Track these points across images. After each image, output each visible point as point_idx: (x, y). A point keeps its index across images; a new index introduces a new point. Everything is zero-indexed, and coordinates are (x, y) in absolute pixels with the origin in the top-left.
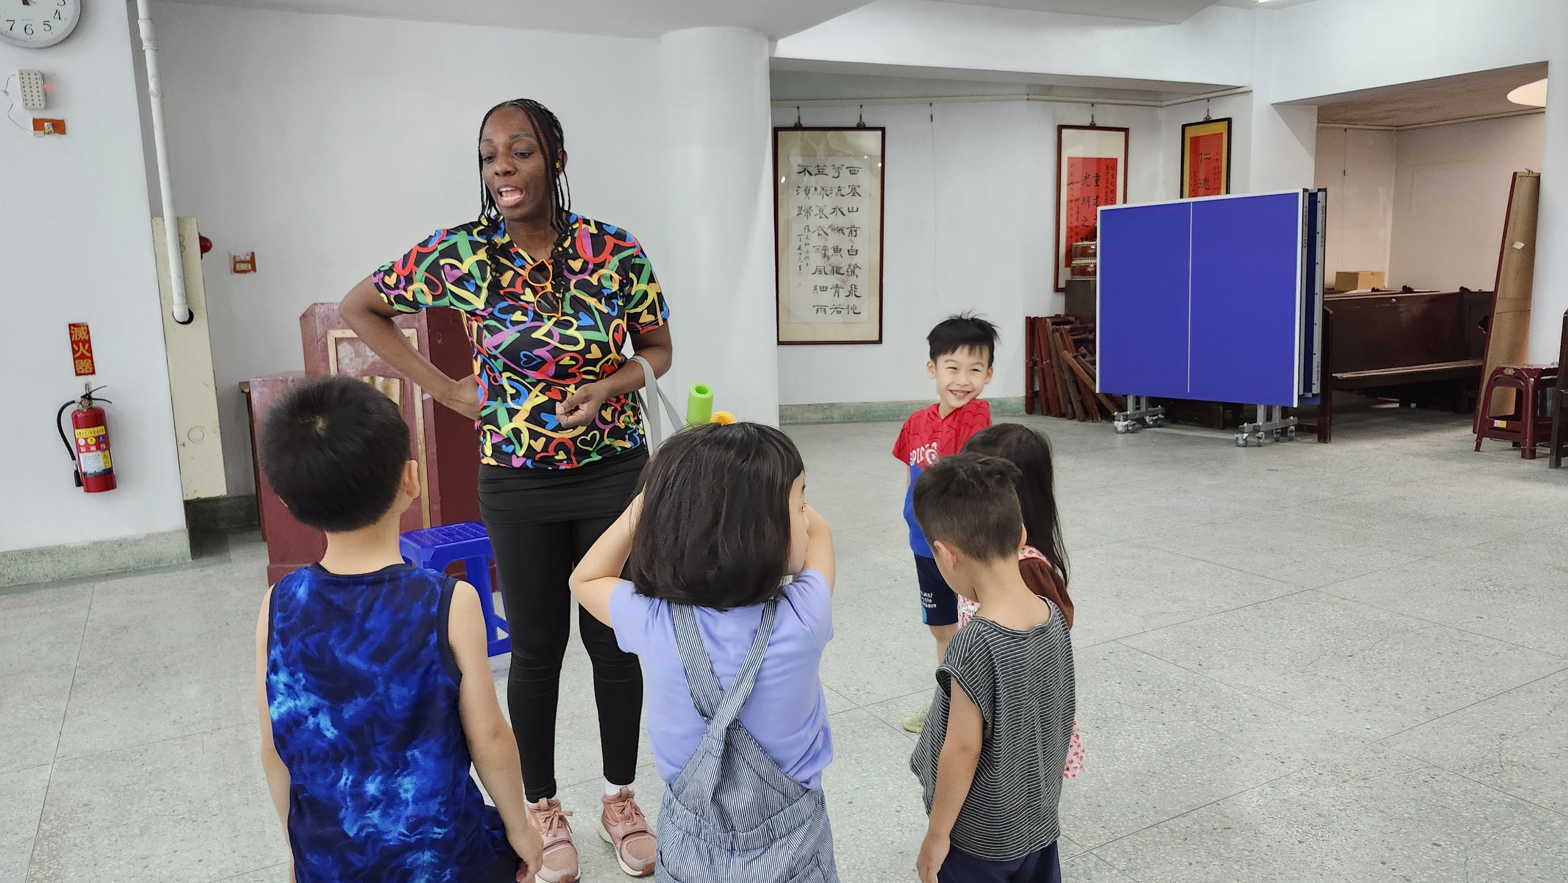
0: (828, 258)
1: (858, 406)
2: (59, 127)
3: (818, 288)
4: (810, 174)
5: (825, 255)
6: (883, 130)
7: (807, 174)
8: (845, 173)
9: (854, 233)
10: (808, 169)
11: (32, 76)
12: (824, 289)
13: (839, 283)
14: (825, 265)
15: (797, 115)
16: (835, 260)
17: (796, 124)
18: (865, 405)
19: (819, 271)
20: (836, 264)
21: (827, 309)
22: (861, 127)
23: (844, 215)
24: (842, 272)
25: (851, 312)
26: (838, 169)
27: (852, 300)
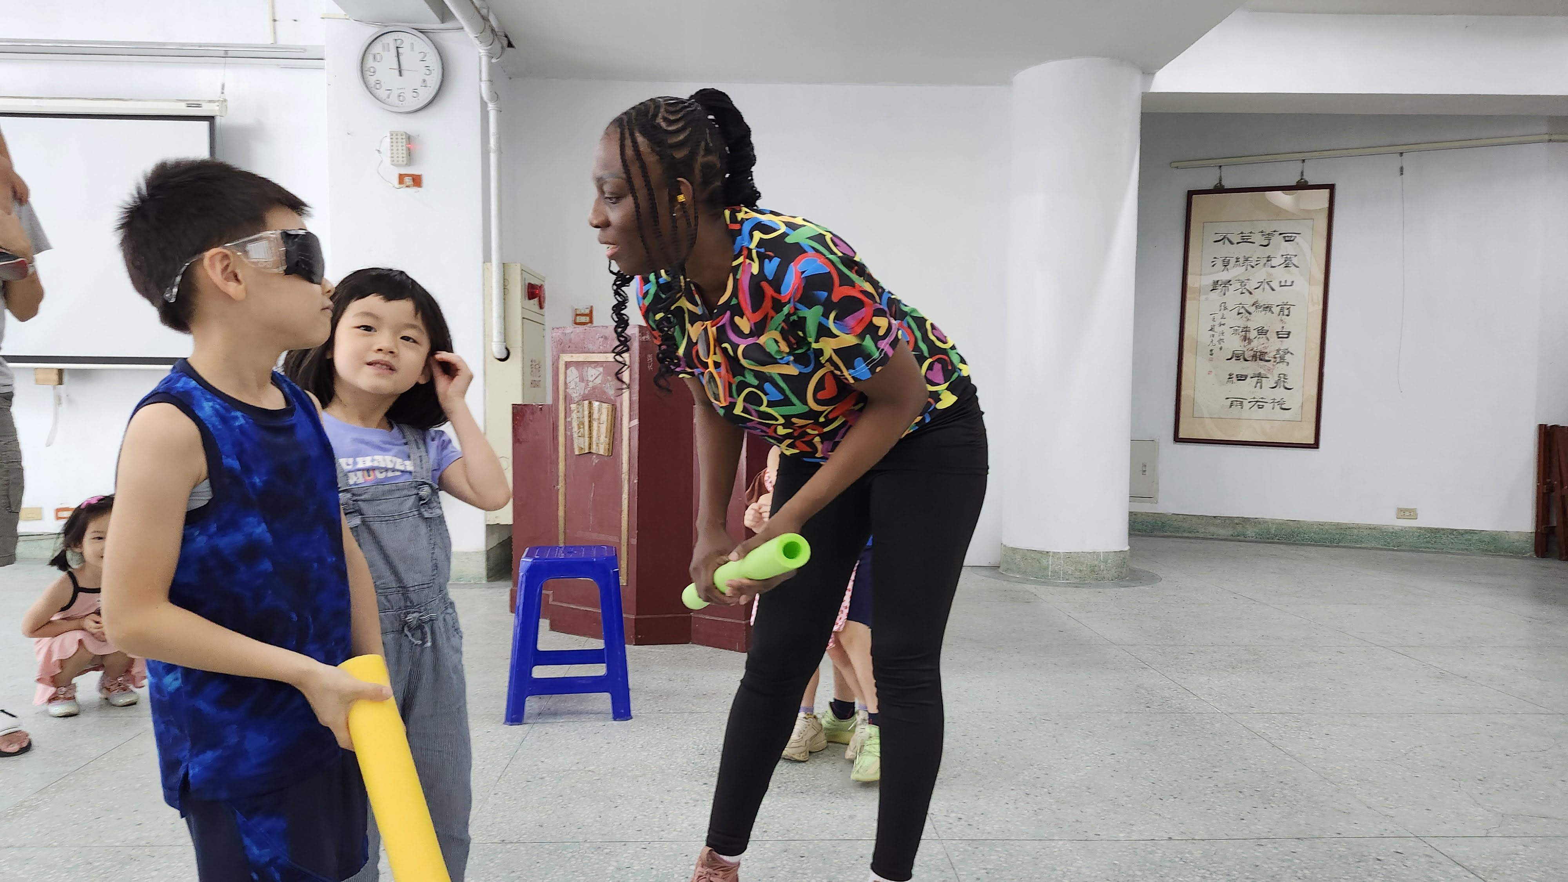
0: (1250, 341)
1: (1281, 525)
2: (417, 181)
3: (1234, 376)
4: (1231, 243)
5: (1245, 338)
6: (1331, 188)
7: (1227, 242)
8: (1277, 239)
9: (1286, 312)
10: (1229, 236)
11: (399, 137)
12: (1242, 378)
13: (1263, 372)
14: (1245, 349)
15: (1219, 175)
16: (1258, 344)
17: (1216, 186)
18: (1291, 523)
19: (1237, 356)
20: (1260, 348)
21: (1245, 403)
22: (1302, 186)
23: (1273, 290)
24: (1267, 358)
25: (1277, 407)
26: (1269, 236)
27: (1280, 393)
